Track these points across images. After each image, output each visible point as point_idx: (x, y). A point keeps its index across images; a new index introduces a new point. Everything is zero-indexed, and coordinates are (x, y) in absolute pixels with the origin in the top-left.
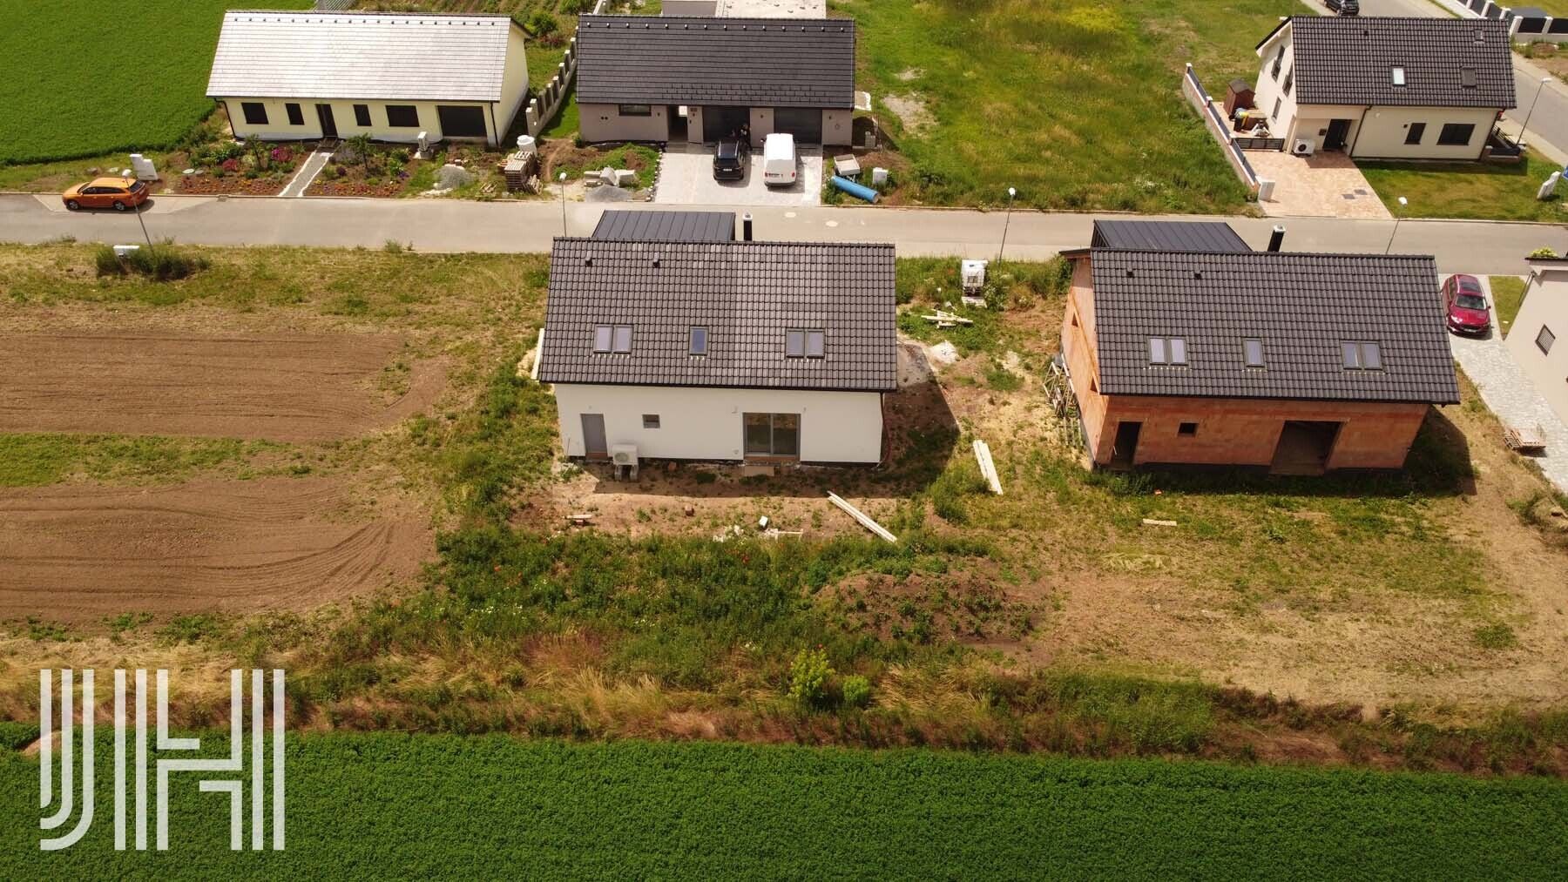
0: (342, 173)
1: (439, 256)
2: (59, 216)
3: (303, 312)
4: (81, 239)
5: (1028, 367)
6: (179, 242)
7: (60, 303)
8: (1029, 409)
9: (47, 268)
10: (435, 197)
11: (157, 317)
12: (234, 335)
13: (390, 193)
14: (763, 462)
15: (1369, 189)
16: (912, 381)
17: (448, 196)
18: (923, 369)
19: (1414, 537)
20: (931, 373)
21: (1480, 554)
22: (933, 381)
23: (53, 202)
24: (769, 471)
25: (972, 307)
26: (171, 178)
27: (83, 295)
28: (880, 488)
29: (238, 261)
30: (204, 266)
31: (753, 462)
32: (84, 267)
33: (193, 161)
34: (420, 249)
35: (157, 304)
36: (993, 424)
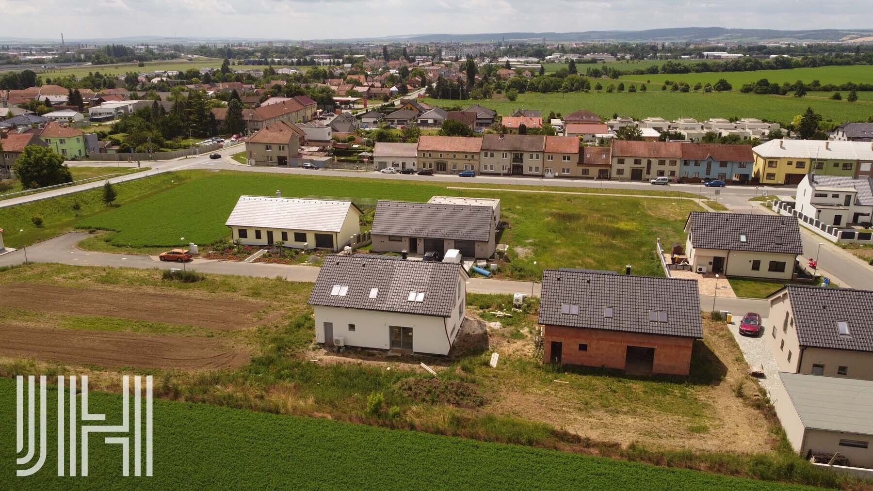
0: (270, 256)
1: (296, 282)
2: (157, 262)
3: (235, 294)
4: (161, 268)
5: (531, 333)
6: (197, 271)
7: (145, 286)
8: (524, 346)
9: (145, 276)
10: (304, 265)
11: (178, 292)
12: (204, 298)
13: (286, 263)
14: (397, 351)
15: (729, 286)
16: (476, 332)
17: (310, 265)
18: (482, 329)
19: (681, 397)
20: (486, 331)
21: (710, 405)
22: (486, 333)
23: (156, 258)
24: (400, 355)
25: (515, 312)
26: (204, 254)
27: (155, 284)
28: (444, 364)
29: (217, 279)
30: (203, 279)
31: (393, 351)
32: (158, 277)
33: (214, 248)
34: (290, 280)
35: (180, 288)
36: (505, 349)
